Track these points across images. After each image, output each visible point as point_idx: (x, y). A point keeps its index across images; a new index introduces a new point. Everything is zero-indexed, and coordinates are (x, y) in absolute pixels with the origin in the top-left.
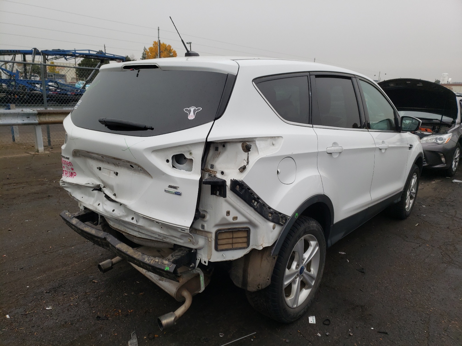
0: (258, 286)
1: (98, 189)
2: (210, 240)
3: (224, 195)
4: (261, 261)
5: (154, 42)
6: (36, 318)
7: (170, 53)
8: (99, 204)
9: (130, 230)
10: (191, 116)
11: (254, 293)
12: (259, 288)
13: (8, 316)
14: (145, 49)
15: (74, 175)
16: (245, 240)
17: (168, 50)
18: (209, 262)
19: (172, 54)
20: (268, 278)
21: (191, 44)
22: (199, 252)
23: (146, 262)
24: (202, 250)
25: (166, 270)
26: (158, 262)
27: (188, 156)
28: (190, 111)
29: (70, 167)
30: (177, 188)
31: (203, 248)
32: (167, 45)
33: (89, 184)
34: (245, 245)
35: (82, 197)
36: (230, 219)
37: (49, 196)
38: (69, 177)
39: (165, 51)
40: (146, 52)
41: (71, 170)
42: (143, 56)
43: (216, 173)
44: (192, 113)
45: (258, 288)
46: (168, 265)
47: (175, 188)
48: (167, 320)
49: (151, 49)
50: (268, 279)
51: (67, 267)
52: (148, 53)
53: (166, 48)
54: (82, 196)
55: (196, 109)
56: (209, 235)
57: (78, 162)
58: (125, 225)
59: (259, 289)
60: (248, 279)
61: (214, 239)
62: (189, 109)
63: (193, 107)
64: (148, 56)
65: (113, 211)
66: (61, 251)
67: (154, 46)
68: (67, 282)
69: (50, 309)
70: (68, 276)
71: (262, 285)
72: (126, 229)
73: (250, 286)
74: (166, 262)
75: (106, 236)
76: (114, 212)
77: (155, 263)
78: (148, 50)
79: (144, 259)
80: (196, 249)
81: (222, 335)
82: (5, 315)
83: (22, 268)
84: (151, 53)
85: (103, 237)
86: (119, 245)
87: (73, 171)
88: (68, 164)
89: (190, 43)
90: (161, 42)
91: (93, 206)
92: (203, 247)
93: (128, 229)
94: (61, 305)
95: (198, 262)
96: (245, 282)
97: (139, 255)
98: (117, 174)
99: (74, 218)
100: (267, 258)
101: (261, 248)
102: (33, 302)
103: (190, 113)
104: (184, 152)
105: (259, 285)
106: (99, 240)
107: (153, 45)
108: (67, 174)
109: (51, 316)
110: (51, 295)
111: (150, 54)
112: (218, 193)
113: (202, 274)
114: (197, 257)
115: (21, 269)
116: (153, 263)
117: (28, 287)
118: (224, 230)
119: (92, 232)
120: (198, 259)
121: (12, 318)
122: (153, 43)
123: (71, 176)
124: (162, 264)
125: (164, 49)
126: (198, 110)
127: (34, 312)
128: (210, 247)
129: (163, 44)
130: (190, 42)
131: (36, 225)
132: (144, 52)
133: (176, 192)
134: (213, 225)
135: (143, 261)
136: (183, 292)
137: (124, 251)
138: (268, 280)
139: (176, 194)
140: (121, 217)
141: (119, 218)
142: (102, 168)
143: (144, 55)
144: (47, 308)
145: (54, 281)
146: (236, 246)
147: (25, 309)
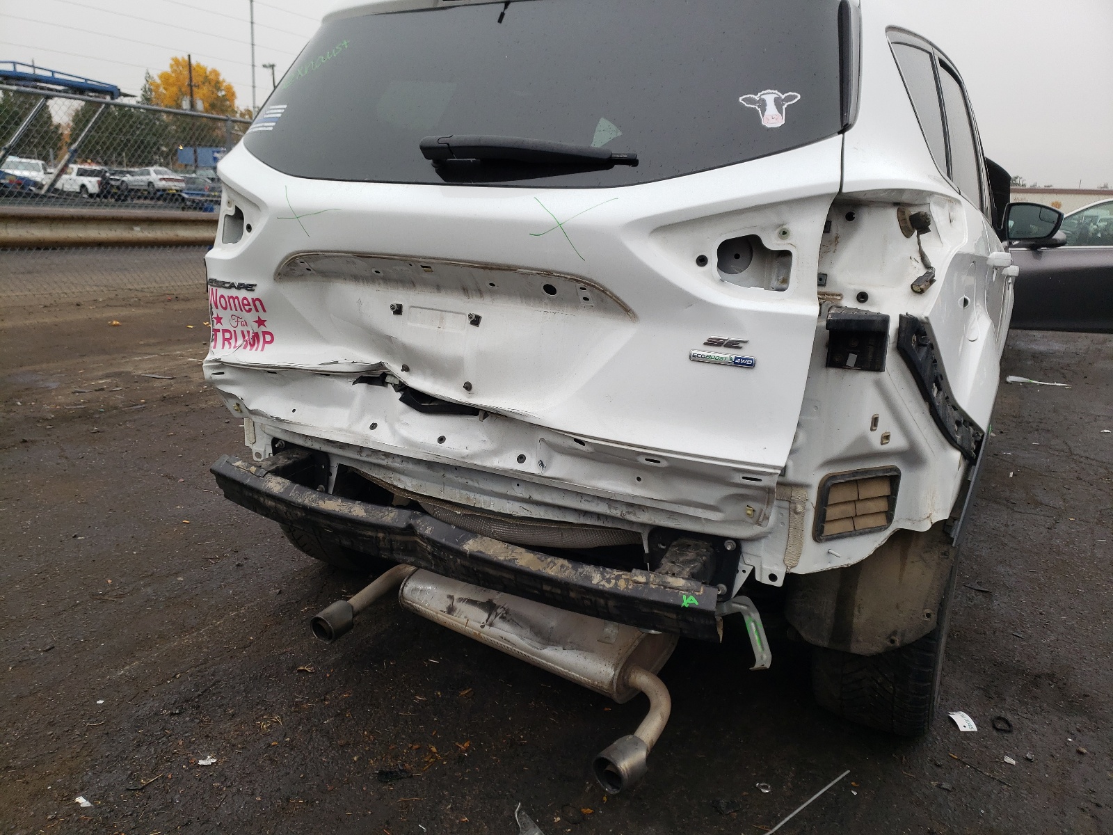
0: (890, 636)
1: (374, 377)
2: (799, 508)
3: (876, 365)
4: (903, 565)
5: (173, 59)
6: (183, 795)
7: (219, 89)
8: (374, 426)
9: (486, 498)
10: (773, 118)
11: (876, 657)
12: (893, 641)
13: (81, 801)
14: (148, 77)
15: (265, 342)
16: (882, 505)
17: (213, 83)
18: (790, 577)
19: (223, 93)
20: (928, 611)
21: (275, 68)
22: (746, 548)
23: (601, 587)
24: (763, 541)
25: (687, 606)
26: (646, 583)
27: (772, 243)
28: (763, 104)
29: (251, 317)
30: (741, 345)
31: (770, 536)
32: (209, 69)
33: (337, 362)
34: (881, 520)
35: (294, 411)
36: (875, 439)
37: (25, 441)
38: (245, 348)
39: (204, 83)
40: (151, 84)
41: (257, 324)
42: (143, 95)
43: (839, 298)
44: (771, 109)
45: (889, 643)
46: (687, 591)
47: (733, 345)
48: (630, 759)
49: (165, 78)
50: (928, 615)
51: (195, 634)
52: (158, 86)
53: (206, 77)
54: (293, 405)
55: (783, 97)
56: (797, 495)
57: (295, 294)
58: (470, 483)
59: (892, 645)
60: (855, 620)
61: (815, 505)
62: (757, 98)
63: (770, 91)
64: (159, 95)
65: (441, 440)
66: (149, 590)
67: (174, 71)
68: (217, 678)
69: (213, 763)
70: (213, 659)
71: (903, 635)
72: (472, 495)
73: (860, 639)
74: (679, 582)
75: (412, 522)
76: (445, 444)
77: (635, 589)
78: (158, 81)
79: (589, 578)
80: (738, 542)
81: (765, 787)
82: (70, 798)
83: (50, 649)
84: (166, 89)
85: (403, 525)
86: (471, 542)
87: (263, 329)
88: (249, 305)
89: (272, 66)
90: (193, 62)
91: (353, 433)
92: (770, 533)
93: (478, 496)
94: (240, 749)
95: (741, 579)
96: (842, 628)
97: (562, 566)
98: (476, 321)
99: (269, 475)
100: (921, 557)
101: (925, 527)
102: (144, 748)
103: (764, 111)
104: (763, 229)
105: (895, 633)
106: (381, 535)
107: (172, 66)
108: (233, 341)
109: (229, 784)
110: (192, 720)
111: (164, 91)
112: (852, 359)
113: (752, 614)
114: (740, 564)
115: (47, 651)
116: (627, 588)
117: (100, 702)
118: (843, 475)
119: (354, 513)
120: (740, 571)
121: (100, 807)
122: (171, 62)
123: (252, 345)
124: (665, 587)
125: (202, 79)
126: (788, 99)
127: (163, 777)
128: (799, 530)
129: (198, 65)
130: (271, 63)
131: (29, 522)
132: (147, 86)
133: (736, 358)
134: (820, 460)
135: (586, 584)
136: (633, 676)
137: (501, 558)
138: (926, 619)
139: (736, 363)
140: (474, 456)
141: (466, 461)
142: (404, 309)
143: (145, 91)
144: (201, 762)
145: (175, 676)
146: (862, 523)
147: (129, 772)
